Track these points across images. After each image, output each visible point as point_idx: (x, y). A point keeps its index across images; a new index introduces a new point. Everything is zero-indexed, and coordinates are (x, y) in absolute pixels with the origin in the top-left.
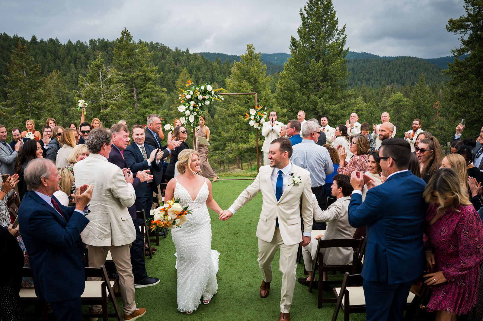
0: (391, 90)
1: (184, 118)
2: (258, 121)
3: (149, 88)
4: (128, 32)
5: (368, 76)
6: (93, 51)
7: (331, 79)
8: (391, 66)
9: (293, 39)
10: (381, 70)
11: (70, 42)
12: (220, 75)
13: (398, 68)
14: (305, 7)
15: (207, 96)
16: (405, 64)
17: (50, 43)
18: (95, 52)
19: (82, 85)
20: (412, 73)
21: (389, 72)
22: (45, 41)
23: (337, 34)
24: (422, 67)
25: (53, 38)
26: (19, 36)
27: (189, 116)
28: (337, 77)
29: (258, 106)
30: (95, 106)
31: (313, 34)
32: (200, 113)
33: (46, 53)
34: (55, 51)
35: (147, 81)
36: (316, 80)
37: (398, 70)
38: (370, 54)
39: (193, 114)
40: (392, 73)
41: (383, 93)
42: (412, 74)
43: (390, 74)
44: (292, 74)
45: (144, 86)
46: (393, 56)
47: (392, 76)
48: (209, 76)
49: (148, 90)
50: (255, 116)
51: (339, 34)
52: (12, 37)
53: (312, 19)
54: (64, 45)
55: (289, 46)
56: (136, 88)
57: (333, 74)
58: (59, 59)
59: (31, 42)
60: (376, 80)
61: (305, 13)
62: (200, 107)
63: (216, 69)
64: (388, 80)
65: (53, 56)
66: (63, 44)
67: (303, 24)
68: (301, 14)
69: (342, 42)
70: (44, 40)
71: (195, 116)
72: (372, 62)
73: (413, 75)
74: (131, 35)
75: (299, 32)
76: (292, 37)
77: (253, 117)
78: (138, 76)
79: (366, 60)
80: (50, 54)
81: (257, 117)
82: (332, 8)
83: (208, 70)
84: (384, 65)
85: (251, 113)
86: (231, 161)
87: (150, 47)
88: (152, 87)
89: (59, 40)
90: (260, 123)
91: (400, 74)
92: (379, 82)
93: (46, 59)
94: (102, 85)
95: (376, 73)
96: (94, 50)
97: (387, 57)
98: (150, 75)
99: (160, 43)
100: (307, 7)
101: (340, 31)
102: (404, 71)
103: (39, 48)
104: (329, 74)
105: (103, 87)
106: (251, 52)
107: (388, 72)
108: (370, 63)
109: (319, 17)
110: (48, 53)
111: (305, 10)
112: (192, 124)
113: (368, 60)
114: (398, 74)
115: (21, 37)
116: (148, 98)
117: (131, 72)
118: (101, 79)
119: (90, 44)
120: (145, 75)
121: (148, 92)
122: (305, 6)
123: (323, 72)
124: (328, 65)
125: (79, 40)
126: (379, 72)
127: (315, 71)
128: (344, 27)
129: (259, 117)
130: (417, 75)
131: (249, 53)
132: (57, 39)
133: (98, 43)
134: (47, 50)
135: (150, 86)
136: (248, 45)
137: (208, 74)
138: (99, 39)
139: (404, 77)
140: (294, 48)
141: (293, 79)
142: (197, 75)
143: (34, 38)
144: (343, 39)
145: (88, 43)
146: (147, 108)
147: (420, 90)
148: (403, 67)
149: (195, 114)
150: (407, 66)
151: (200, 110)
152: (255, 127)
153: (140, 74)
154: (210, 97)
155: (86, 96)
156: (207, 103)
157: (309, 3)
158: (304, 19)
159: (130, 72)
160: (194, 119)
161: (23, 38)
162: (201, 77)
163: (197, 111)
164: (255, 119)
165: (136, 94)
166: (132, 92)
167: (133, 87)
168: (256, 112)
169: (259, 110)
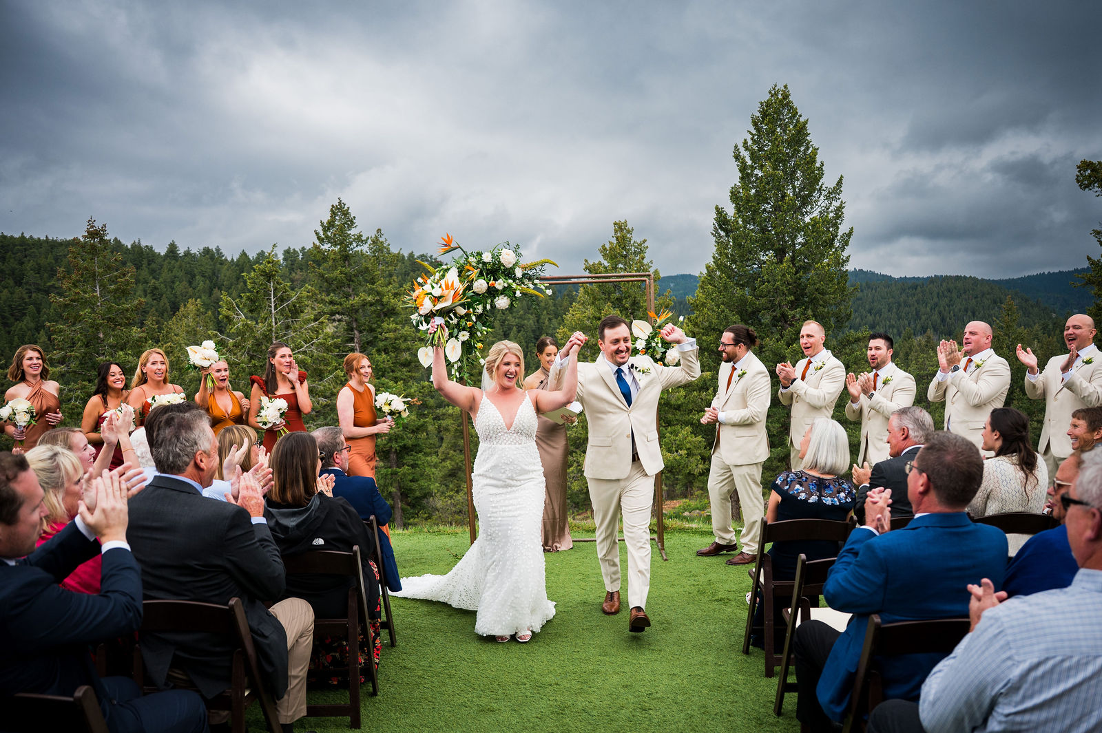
0: (927, 345)
3: (389, 331)
4: (346, 208)
5: (870, 318)
6: (291, 273)
7: (813, 301)
8: (920, 295)
9: (719, 211)
10: (900, 305)
11: (244, 254)
12: (554, 320)
13: (936, 299)
14: (745, 142)
15: (500, 281)
16: (949, 291)
17: (204, 256)
18: (294, 275)
19: (227, 317)
20: (966, 310)
21: (916, 309)
22: (195, 254)
23: (822, 197)
24: (988, 296)
25: (210, 248)
26: (143, 244)
28: (827, 296)
29: (657, 314)
30: (255, 365)
31: (766, 201)
32: (479, 334)
33: (194, 276)
34: (214, 274)
35: (386, 315)
36: (777, 302)
37: (936, 305)
38: (873, 273)
39: (456, 337)
40: (923, 310)
41: (907, 353)
42: (967, 312)
43: (917, 314)
44: (720, 292)
45: (379, 326)
46: (921, 276)
47: (923, 317)
48: (531, 321)
49: (387, 335)
50: (648, 342)
51: (827, 198)
52: (129, 247)
53: (762, 167)
54: (232, 259)
55: (712, 229)
56: (360, 332)
57: (817, 290)
58: (219, 288)
59: (166, 255)
60: (889, 327)
61: (745, 154)
62: (479, 317)
63: (545, 308)
64: (916, 327)
65: (208, 282)
66: (229, 259)
67: (742, 178)
68: (737, 157)
69: (833, 217)
70: (192, 252)
71: (463, 343)
72: (878, 289)
73: (970, 313)
74: (353, 213)
75: (734, 196)
76: (717, 208)
77: (644, 343)
78: (364, 304)
79: (864, 284)
80: (203, 278)
81: (656, 343)
82: (809, 142)
83: (529, 309)
84: (904, 295)
86: (578, 503)
87: (408, 264)
88: (395, 330)
89: (223, 251)
91: (940, 313)
92: (895, 331)
93: (194, 289)
94: (276, 318)
95: (889, 311)
96: (292, 270)
97: (909, 279)
98: (392, 301)
99: (429, 255)
100: (750, 143)
101: (829, 192)
102: (949, 306)
103: (180, 267)
104: (810, 288)
105: (276, 323)
106: (624, 238)
107: (913, 308)
108: (874, 291)
109: (778, 159)
110: (197, 277)
111: (747, 149)
112: (456, 366)
113: (868, 286)
114: (936, 312)
115: (147, 246)
116: (386, 353)
117: (350, 296)
118: (273, 305)
119: (285, 259)
120: (380, 302)
121: (386, 339)
122: (745, 140)
123: (794, 285)
124: (806, 268)
125: (262, 251)
126: (895, 310)
127: (775, 281)
128: (838, 182)
130: (977, 313)
131: (619, 243)
132: (218, 249)
133: (300, 257)
134: (196, 271)
135: (392, 326)
136: (615, 224)
137: (529, 319)
138: (303, 249)
139: (950, 319)
140: (723, 233)
141: (723, 304)
142: (505, 320)
143: (173, 249)
144: (835, 211)
145: (281, 257)
146: (383, 376)
147: (1006, 335)
148: (946, 297)
149: (464, 336)
150: (954, 295)
151: (479, 326)
153: (370, 298)
154: (509, 285)
155: (236, 342)
156: (502, 302)
157: (754, 132)
158: (743, 168)
159: (347, 296)
160: (459, 351)
161: (152, 248)
162: (514, 324)
163: (470, 328)
164: (648, 349)
165: (359, 344)
166: (351, 340)
167: (352, 330)
168: (651, 330)
169: (661, 322)
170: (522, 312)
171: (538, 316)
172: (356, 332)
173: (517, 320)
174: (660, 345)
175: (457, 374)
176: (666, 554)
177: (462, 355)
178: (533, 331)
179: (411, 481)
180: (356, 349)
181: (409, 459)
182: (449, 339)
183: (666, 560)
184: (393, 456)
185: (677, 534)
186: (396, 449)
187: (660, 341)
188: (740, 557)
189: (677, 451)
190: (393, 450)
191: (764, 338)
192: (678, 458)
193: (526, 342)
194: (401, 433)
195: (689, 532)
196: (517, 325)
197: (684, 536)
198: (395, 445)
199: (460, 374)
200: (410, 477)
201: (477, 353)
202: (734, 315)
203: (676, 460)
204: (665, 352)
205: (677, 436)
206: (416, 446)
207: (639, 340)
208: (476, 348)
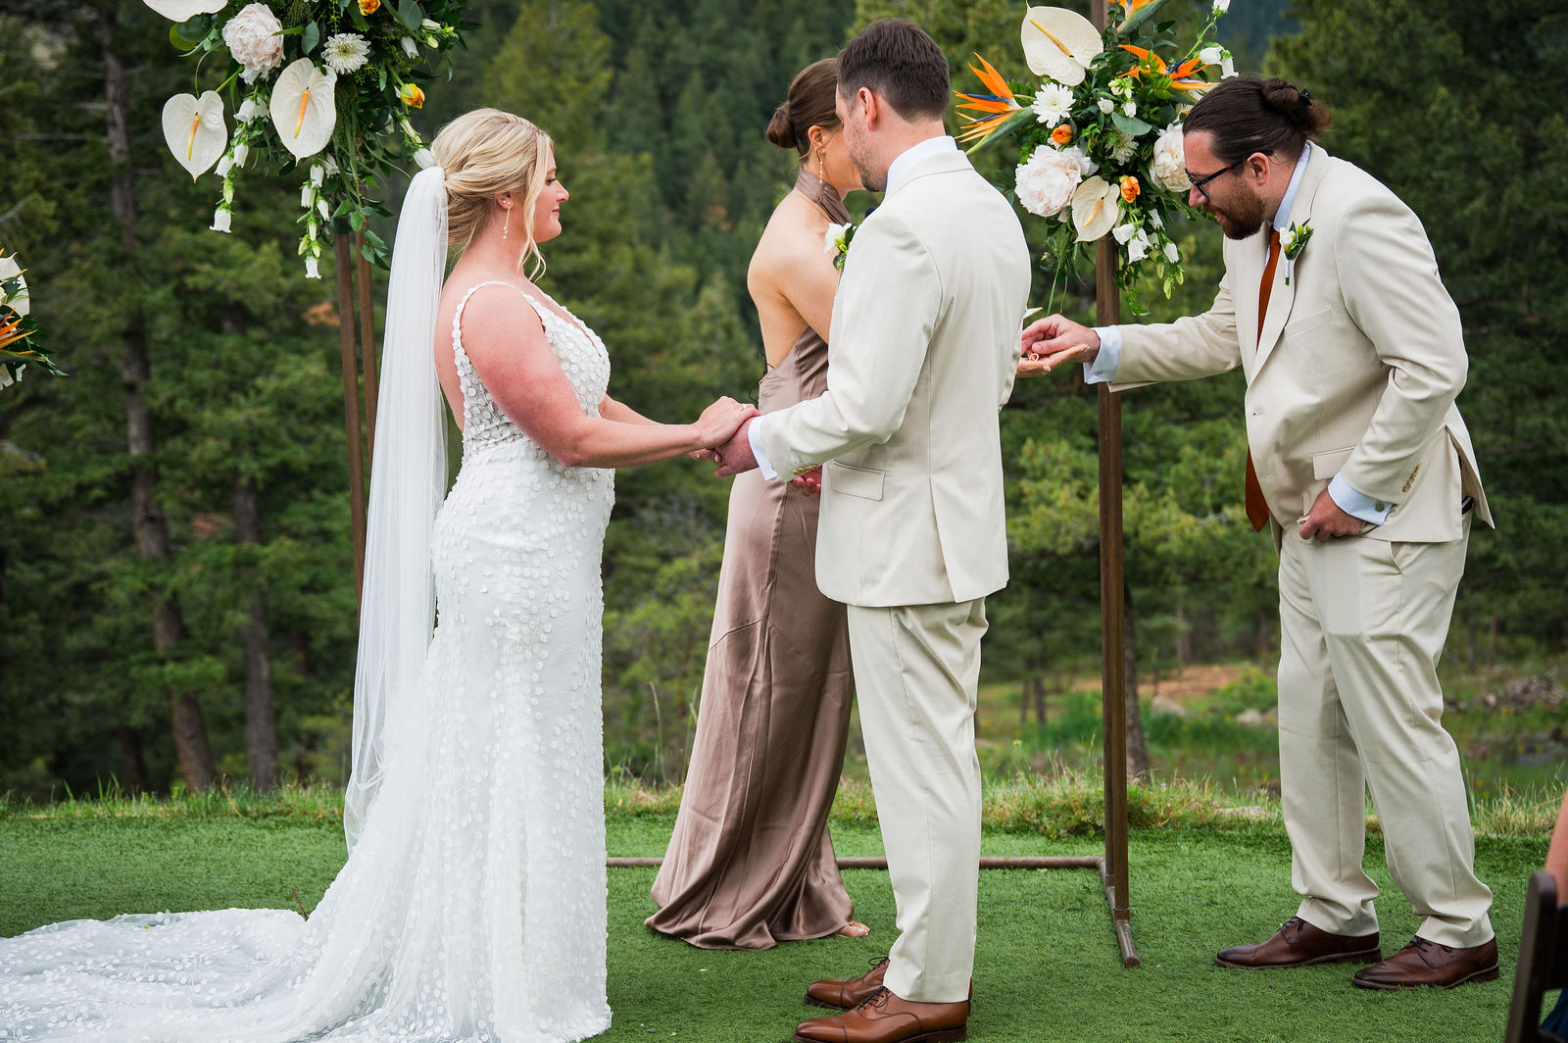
1: (211, 105)
2: (1122, 155)
27: (266, 85)
32: (410, 48)
39: (317, 57)
50: (1085, 95)
71: (344, 81)
77: (1067, 99)
81: (1121, 102)
85: (1038, 54)
90: (1154, 173)
112: (317, 175)
129: (1141, 99)
149: (349, 53)
151: (411, 12)
152: (1088, 230)
160: (329, 115)
163: (368, 18)
164: (1084, 122)
165: (124, 105)
166: (96, 89)
167: (96, 52)
168: (1098, 48)
169: (1142, 16)
170: (720, 23)
171: (777, 38)
172: (111, 62)
173: (704, 49)
174: (1130, 108)
175: (323, 207)
176: (1134, 936)
177: (340, 129)
178: (759, 88)
179: (306, 589)
180: (114, 124)
181: (299, 514)
182: (285, 64)
183: (1132, 963)
184: (245, 503)
185: (1184, 848)
186: (253, 480)
187: (1129, 93)
188: (1413, 958)
189: (1217, 509)
190: (244, 481)
191: (1544, 113)
192: (1221, 532)
193: (734, 124)
194: (272, 422)
195: (1231, 840)
196: (703, 66)
197: (1213, 855)
198: (248, 465)
199: (335, 205)
200: (303, 577)
201: (406, 125)
202: (1440, 31)
203: (1213, 539)
204: (1152, 138)
205: (1219, 454)
206: (325, 467)
207: (1049, 89)
208: (398, 102)
